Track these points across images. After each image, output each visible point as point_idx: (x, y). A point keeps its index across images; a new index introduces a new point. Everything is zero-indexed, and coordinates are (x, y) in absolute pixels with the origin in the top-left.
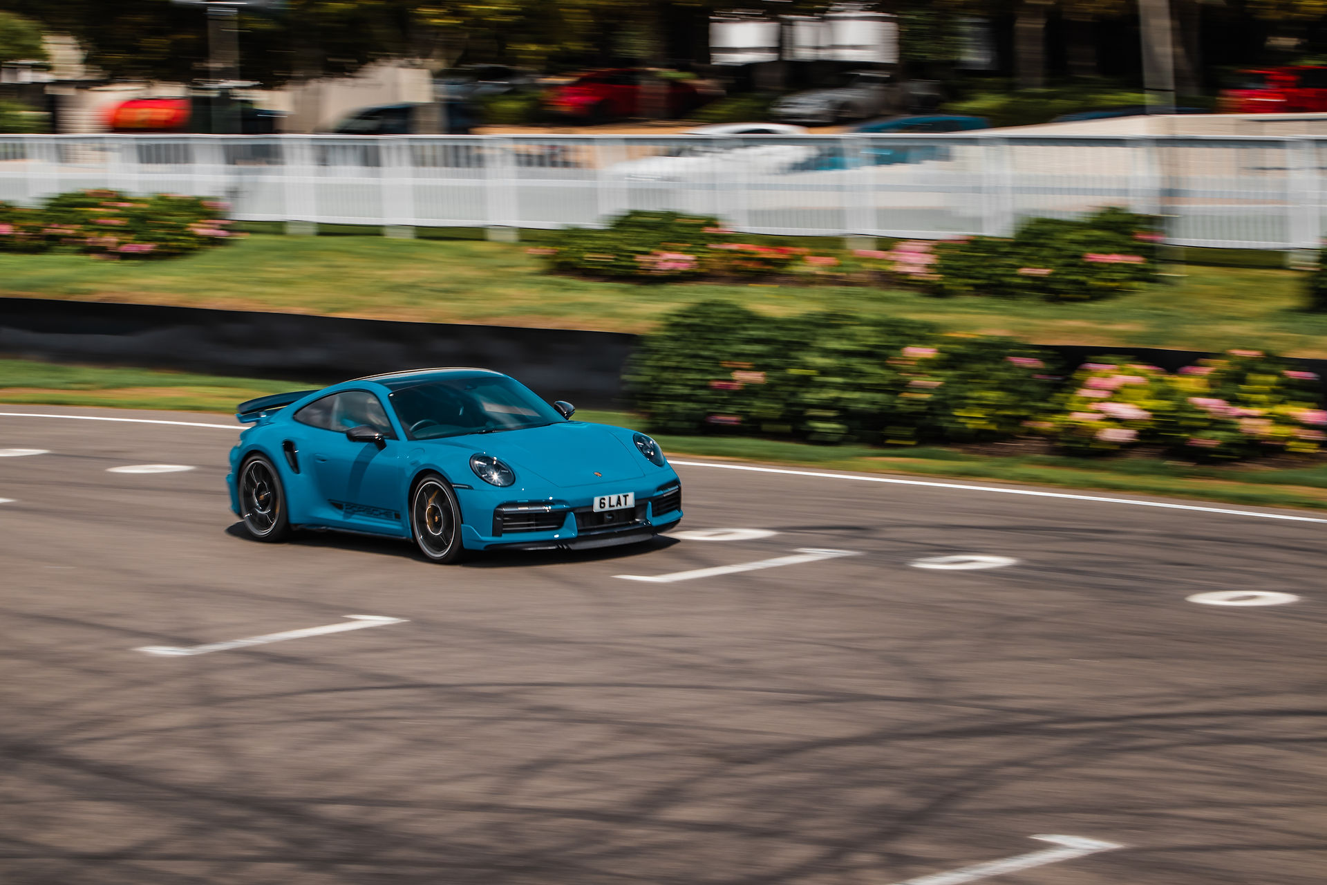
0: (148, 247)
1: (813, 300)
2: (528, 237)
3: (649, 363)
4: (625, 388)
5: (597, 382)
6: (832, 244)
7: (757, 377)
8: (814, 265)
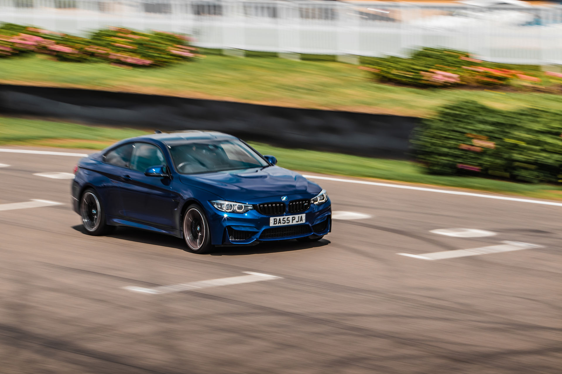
0: (148, 62)
1: (519, 100)
2: (364, 61)
3: (425, 134)
4: (411, 147)
5: (395, 144)
6: (535, 69)
7: (491, 144)
8: (526, 81)
